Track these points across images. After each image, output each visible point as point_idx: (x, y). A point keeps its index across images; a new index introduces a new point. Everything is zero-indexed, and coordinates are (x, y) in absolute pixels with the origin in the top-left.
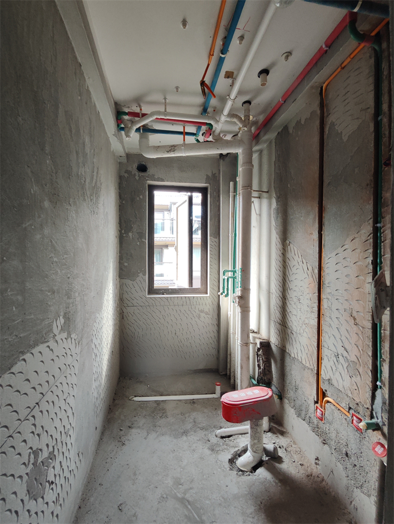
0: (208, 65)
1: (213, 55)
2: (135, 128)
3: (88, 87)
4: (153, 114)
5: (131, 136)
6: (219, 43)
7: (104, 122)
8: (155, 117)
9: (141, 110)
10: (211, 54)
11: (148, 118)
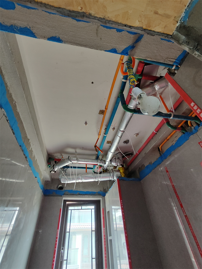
0: (98, 139)
1: (100, 135)
6: (103, 131)
7: (39, 164)
9: (62, 157)
10: (99, 135)
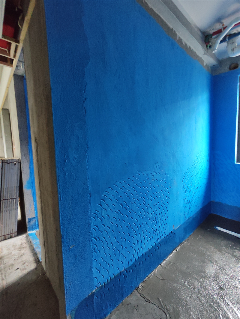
2: (219, 41)
3: (179, 37)
4: (231, 24)
5: (216, 48)
7: (195, 50)
8: (234, 24)
9: (223, 25)
11: (228, 29)
